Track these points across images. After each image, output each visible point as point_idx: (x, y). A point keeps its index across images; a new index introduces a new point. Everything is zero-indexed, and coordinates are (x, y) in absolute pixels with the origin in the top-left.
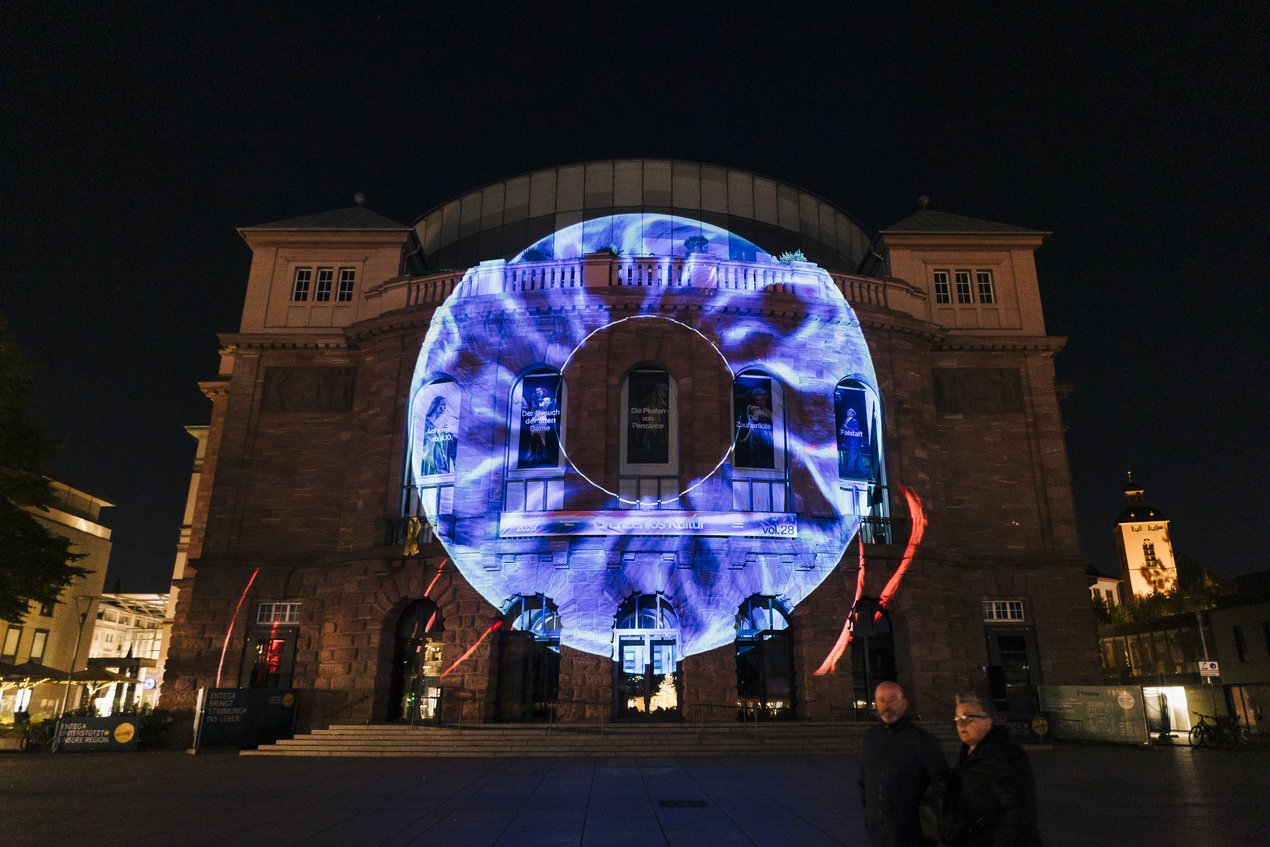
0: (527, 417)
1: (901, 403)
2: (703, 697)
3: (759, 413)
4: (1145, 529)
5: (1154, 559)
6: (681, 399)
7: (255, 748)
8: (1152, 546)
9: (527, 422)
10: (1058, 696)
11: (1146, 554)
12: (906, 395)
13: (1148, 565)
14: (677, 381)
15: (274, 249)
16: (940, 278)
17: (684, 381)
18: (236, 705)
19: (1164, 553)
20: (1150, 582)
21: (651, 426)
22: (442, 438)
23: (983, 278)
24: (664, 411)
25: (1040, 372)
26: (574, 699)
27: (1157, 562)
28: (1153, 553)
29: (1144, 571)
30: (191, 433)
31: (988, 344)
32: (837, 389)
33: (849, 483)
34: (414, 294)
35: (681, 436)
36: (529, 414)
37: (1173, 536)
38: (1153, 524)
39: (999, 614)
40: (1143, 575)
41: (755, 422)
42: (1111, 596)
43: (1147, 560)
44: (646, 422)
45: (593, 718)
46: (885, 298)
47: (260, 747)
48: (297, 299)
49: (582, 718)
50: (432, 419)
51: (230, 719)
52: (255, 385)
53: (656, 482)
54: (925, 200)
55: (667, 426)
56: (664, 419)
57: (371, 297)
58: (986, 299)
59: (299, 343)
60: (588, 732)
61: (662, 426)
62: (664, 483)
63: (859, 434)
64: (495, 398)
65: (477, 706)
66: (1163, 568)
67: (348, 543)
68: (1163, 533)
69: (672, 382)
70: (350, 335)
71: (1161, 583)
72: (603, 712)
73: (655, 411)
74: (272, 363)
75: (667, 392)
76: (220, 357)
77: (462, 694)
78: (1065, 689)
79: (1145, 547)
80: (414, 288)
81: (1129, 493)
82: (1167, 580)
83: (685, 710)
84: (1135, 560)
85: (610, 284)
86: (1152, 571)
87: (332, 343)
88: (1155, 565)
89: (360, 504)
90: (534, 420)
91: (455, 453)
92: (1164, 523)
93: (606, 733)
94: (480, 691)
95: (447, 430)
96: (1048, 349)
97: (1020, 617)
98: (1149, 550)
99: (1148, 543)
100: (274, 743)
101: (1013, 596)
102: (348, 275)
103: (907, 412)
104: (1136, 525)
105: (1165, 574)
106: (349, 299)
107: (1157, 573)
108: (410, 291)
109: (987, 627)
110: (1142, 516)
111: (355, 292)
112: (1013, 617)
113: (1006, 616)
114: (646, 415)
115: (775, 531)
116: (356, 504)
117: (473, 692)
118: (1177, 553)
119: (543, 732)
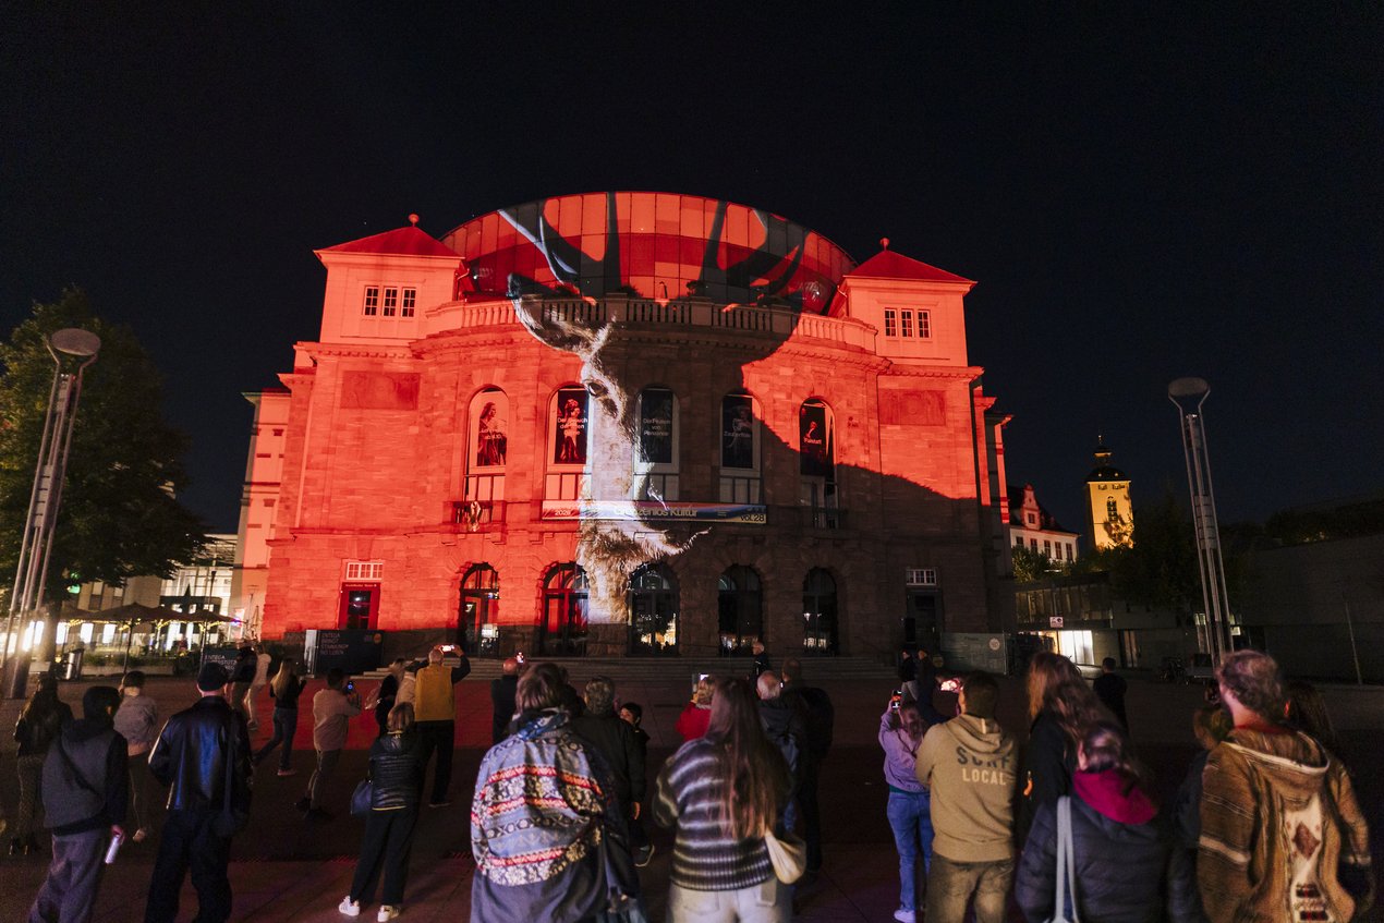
0: (561, 423)
1: (851, 419)
2: (694, 640)
3: (742, 424)
4: (1110, 487)
5: (1115, 514)
6: (682, 414)
7: (361, 674)
8: (1115, 503)
9: (562, 427)
10: (953, 641)
11: (1109, 510)
12: (856, 412)
13: (1111, 520)
14: (679, 399)
15: (346, 269)
16: (889, 315)
17: (686, 400)
18: (340, 641)
19: (1125, 510)
20: (1110, 535)
21: (658, 434)
22: (493, 437)
23: (923, 316)
24: (668, 422)
25: (958, 395)
26: (600, 640)
27: (1119, 517)
28: (1115, 510)
29: (1107, 525)
30: (248, 399)
31: (921, 371)
32: (802, 406)
33: (811, 479)
34: (468, 318)
35: (681, 443)
36: (563, 420)
37: (1133, 495)
38: (1116, 483)
39: (918, 579)
40: (1106, 528)
41: (739, 432)
42: (1071, 549)
43: (1110, 515)
44: (655, 430)
45: (613, 653)
46: (843, 334)
47: (365, 673)
48: (367, 313)
49: (605, 654)
50: (485, 421)
51: (337, 652)
52: (335, 386)
53: (662, 477)
54: (885, 242)
55: (671, 435)
56: (669, 428)
57: (431, 316)
58: (924, 333)
59: (372, 352)
60: (609, 663)
61: (666, 434)
62: (668, 478)
63: (819, 442)
64: (536, 407)
65: (526, 644)
66: (1123, 523)
67: (419, 518)
68: (1124, 492)
69: (675, 398)
70: (414, 348)
71: (1120, 537)
72: (620, 650)
73: (662, 422)
74: (349, 368)
75: (671, 407)
76: (294, 352)
77: (515, 636)
78: (958, 636)
79: (1109, 504)
80: (468, 312)
81: (1099, 455)
82: (1125, 534)
83: (681, 648)
84: (1100, 515)
85: (627, 319)
86: (1113, 525)
87: (400, 353)
88: (1116, 521)
89: (429, 487)
90: (567, 426)
91: (505, 449)
92: (1126, 483)
93: (622, 664)
94: (528, 633)
95: (497, 431)
96: (967, 376)
97: (933, 581)
98: (1112, 506)
99: (1111, 500)
100: (375, 670)
101: (926, 566)
102: (410, 295)
103: (855, 426)
104: (1102, 484)
105: (1124, 528)
106: (411, 315)
107: (1118, 527)
108: (465, 314)
109: (908, 589)
110: (1108, 475)
111: (416, 308)
112: (928, 581)
113: (923, 581)
114: (655, 424)
115: (750, 519)
116: (425, 487)
117: (523, 634)
118: (1135, 510)
119: (577, 664)
